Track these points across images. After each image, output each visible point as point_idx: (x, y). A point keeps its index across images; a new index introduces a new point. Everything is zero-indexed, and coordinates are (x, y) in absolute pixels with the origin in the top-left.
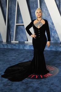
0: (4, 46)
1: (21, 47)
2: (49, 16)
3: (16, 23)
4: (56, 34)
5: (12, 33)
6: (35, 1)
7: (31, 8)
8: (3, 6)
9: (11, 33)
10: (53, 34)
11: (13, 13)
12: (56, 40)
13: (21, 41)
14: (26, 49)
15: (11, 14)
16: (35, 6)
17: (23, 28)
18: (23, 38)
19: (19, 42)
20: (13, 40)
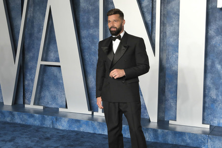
0: (5, 117)
1: (48, 123)
3: (42, 60)
5: (29, 85)
6: (93, 10)
7: (81, 26)
8: (13, 14)
9: (26, 83)
11: (35, 35)
13: (51, 106)
14: (61, 128)
15: (31, 35)
16: (92, 21)
17: (58, 74)
18: (55, 98)
19: (45, 108)
20: (30, 101)
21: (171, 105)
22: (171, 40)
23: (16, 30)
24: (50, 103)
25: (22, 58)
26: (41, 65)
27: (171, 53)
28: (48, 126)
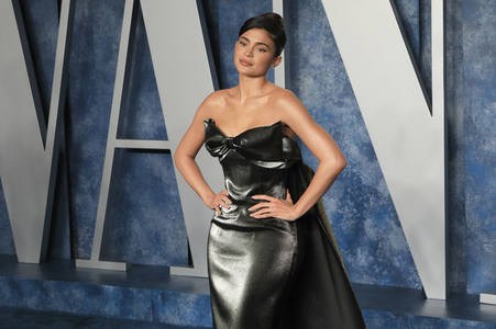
0: (22, 295)
2: (347, 100)
3: (120, 136)
4: (392, 223)
5: (84, 206)
7: (224, 37)
8: (36, 12)
9: (78, 200)
10: (368, 223)
11: (98, 67)
12: (389, 266)
13: (147, 263)
14: (176, 321)
15: (86, 68)
17: (165, 173)
18: (158, 240)
19: (131, 267)
20: (89, 251)
21: (483, 249)
22: (478, 67)
23: (44, 57)
24: (145, 252)
25: (63, 132)
26: (117, 150)
27: (479, 104)
28: (143, 317)
